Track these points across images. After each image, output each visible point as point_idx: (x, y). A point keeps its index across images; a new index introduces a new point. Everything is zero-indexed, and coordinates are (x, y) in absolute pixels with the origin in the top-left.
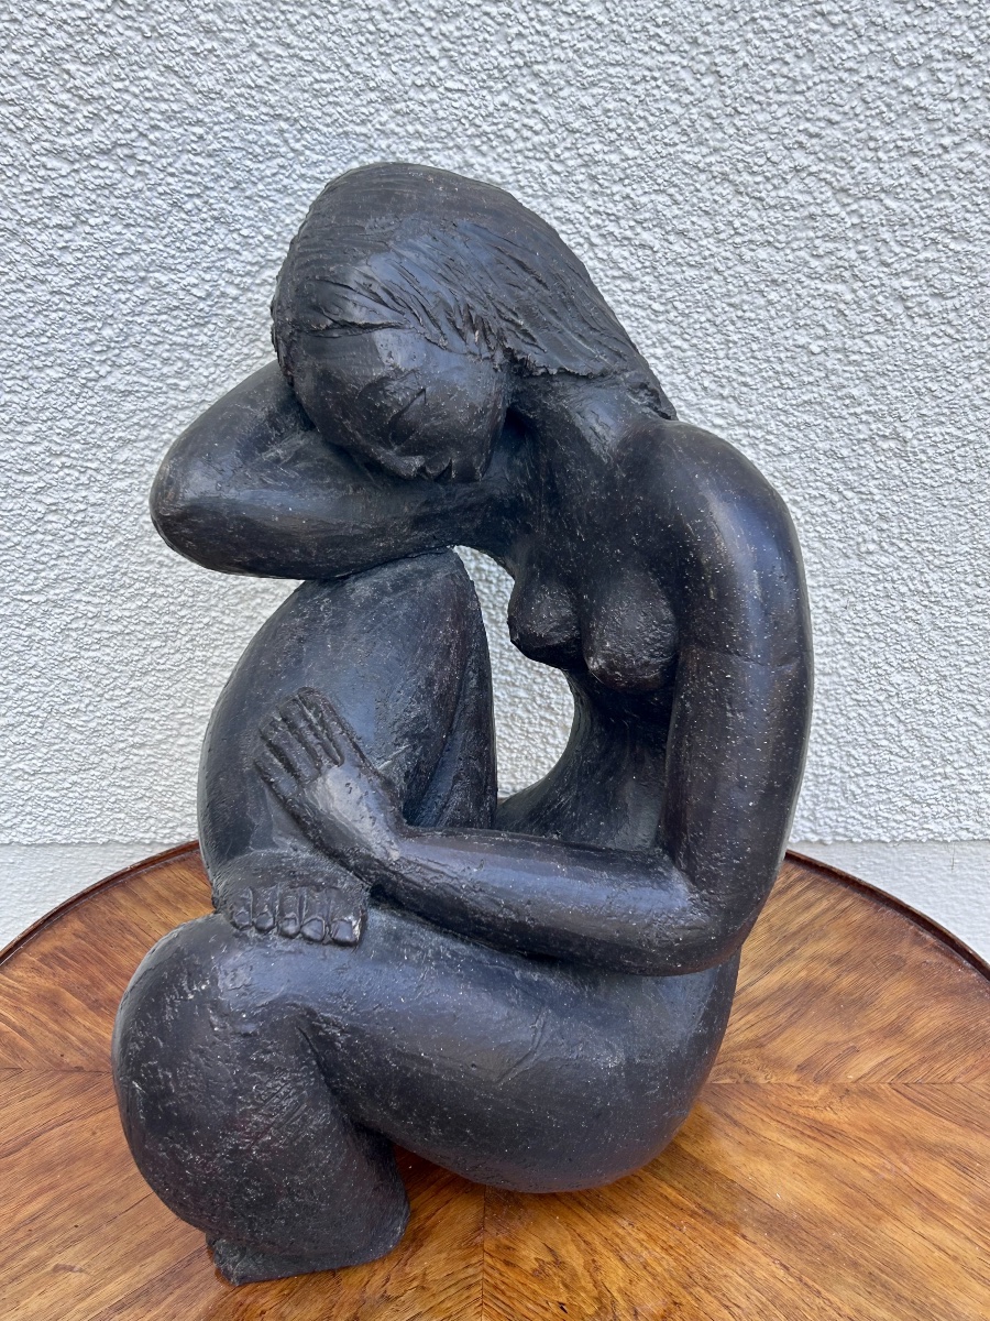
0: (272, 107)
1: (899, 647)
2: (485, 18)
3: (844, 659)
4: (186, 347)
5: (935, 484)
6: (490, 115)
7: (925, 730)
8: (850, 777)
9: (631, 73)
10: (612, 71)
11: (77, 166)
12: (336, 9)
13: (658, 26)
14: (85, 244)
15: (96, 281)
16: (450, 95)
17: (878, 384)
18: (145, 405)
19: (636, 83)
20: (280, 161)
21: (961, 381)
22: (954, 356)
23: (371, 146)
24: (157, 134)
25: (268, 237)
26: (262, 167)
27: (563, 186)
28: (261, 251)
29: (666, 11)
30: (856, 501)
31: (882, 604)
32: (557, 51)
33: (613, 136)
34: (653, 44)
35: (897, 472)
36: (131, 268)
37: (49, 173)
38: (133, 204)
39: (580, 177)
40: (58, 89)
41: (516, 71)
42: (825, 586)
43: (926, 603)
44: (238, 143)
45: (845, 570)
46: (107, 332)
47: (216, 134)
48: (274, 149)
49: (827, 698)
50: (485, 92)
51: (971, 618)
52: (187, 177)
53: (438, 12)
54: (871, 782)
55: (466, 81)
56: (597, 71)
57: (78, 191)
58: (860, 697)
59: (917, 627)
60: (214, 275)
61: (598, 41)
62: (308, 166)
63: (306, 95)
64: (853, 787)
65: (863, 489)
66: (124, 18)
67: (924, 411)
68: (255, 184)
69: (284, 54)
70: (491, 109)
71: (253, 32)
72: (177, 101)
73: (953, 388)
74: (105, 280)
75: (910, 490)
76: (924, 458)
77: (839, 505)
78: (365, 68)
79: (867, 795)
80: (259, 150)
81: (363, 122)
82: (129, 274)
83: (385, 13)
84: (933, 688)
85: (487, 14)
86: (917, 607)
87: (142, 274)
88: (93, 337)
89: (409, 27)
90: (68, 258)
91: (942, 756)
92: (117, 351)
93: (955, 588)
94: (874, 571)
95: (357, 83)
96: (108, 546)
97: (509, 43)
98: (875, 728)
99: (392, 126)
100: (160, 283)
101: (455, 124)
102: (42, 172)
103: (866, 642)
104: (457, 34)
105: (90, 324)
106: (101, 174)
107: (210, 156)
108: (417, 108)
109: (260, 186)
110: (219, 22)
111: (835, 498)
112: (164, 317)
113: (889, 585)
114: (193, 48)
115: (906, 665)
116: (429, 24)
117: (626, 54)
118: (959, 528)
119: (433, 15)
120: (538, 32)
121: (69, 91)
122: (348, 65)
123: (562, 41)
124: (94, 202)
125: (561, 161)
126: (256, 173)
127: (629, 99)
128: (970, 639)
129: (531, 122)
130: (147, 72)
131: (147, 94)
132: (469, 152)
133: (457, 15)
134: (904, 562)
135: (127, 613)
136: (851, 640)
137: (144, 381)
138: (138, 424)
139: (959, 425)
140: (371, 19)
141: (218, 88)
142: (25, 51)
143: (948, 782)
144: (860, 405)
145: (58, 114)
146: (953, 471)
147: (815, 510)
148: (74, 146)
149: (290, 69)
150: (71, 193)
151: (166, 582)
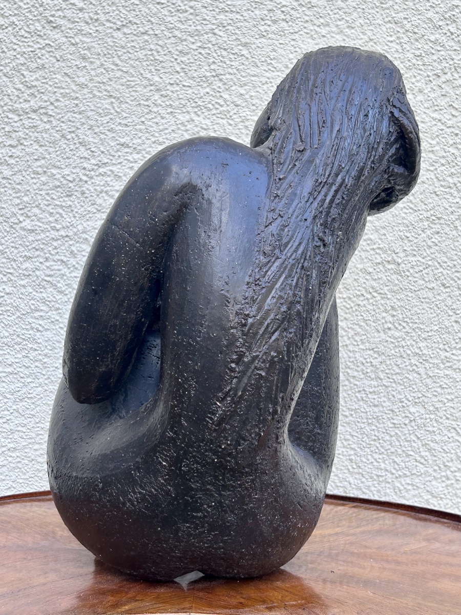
0: (109, 92)
1: (411, 389)
2: (200, 55)
3: (384, 396)
4: (61, 207)
5: (416, 289)
6: (201, 97)
7: (432, 444)
8: (397, 477)
9: (261, 80)
10: (253, 78)
11: (22, 117)
12: (138, 50)
13: (271, 59)
14: (21, 154)
15: (24, 172)
16: (184, 88)
17: (382, 233)
18: (39, 237)
19: (263, 84)
20: (111, 116)
21: (420, 232)
22: (415, 219)
23: (150, 111)
24: (59, 103)
25: (103, 152)
26: (102, 119)
27: (234, 131)
28: (99, 158)
29: (274, 53)
30: (379, 298)
31: (400, 361)
32: (230, 70)
33: (254, 108)
34: (270, 67)
35: (397, 282)
36: (40, 166)
37: (10, 120)
38: (45, 136)
39: (241, 127)
40: (17, 83)
41: (212, 78)
42: (370, 350)
43: (421, 361)
44: (93, 108)
45: (379, 339)
46: (25, 199)
47: (83, 104)
48: (108, 111)
49: (378, 422)
50: (199, 88)
51: (445, 371)
52: (69, 123)
53: (180, 52)
54: (408, 481)
55: (191, 82)
56: (246, 79)
57: (21, 129)
58: (395, 421)
59: (418, 376)
60: (78, 170)
61: (247, 66)
62: (123, 119)
63: (123, 87)
64: (399, 485)
65: (382, 292)
66: (49, 52)
67: (405, 248)
68: (99, 127)
69: (115, 69)
70: (202, 94)
71: (102, 60)
72: (68, 89)
73: (417, 236)
74: (28, 173)
75: (404, 292)
76: (409, 274)
77: (371, 301)
78: (149, 76)
79: (407, 491)
80: (101, 111)
81: (147, 100)
82: (39, 169)
83: (158, 52)
84: (432, 417)
85: (200, 53)
86: (417, 364)
87: (45, 169)
88: (19, 201)
89: (168, 58)
90: (12, 161)
91: (444, 463)
92: (29, 209)
93: (434, 352)
94: (392, 340)
95: (145, 82)
96: (12, 318)
97: (209, 66)
98: (406, 443)
99: (159, 102)
100: (52, 174)
101: (187, 101)
102: (6, 120)
103: (394, 385)
104: (188, 61)
105: (18, 195)
106: (32, 121)
107: (80, 113)
108: (171, 94)
109: (101, 128)
110: (89, 55)
111: (369, 296)
112: (53, 192)
113: (402, 350)
114: (76, 65)
115: (417, 401)
116: (176, 57)
117: (259, 71)
118: (431, 316)
119: (178, 53)
120: (221, 61)
121: (22, 83)
122: (142, 74)
123: (232, 66)
124: (27, 134)
125: (232, 119)
126: (100, 122)
127: (261, 91)
128: (447, 384)
129: (219, 101)
130: (57, 76)
131: (56, 85)
132: (193, 115)
133: (188, 53)
134: (407, 336)
135: (17, 360)
136: (386, 384)
137: (41, 225)
138: (34, 248)
139: (422, 256)
140: (152, 55)
141: (86, 83)
142: (6, 65)
143: (449, 482)
144: (375, 244)
145: (16, 93)
146: (423, 282)
147: (360, 303)
148: (22, 108)
149: (117, 75)
150: (17, 130)
151: (39, 341)
